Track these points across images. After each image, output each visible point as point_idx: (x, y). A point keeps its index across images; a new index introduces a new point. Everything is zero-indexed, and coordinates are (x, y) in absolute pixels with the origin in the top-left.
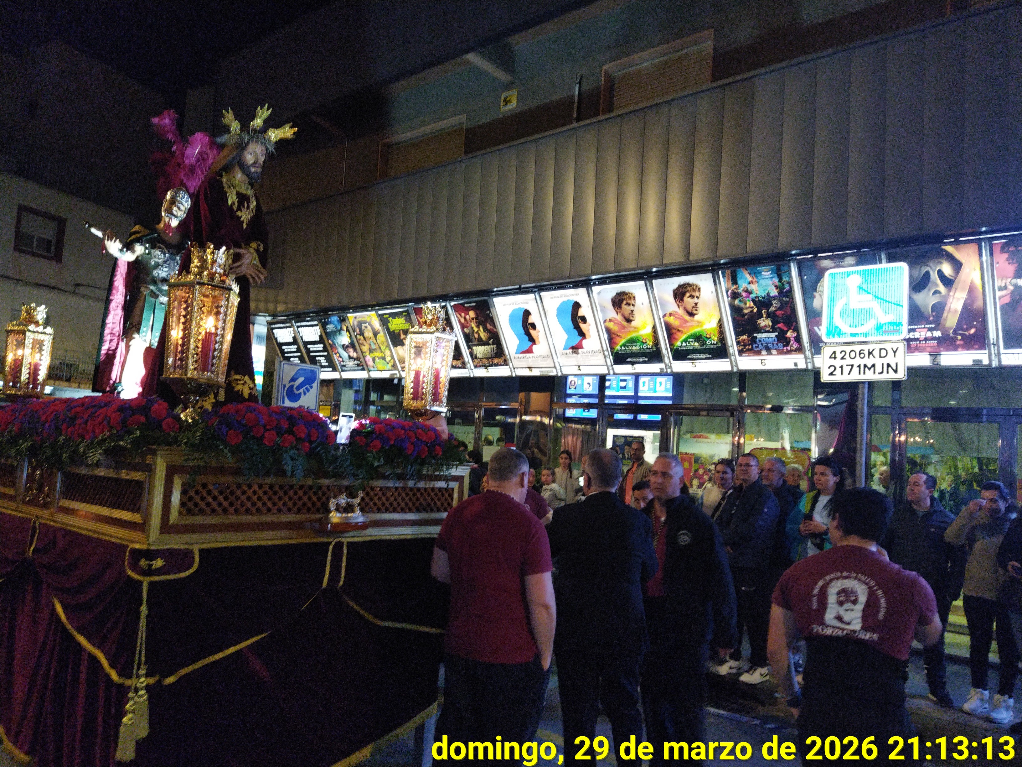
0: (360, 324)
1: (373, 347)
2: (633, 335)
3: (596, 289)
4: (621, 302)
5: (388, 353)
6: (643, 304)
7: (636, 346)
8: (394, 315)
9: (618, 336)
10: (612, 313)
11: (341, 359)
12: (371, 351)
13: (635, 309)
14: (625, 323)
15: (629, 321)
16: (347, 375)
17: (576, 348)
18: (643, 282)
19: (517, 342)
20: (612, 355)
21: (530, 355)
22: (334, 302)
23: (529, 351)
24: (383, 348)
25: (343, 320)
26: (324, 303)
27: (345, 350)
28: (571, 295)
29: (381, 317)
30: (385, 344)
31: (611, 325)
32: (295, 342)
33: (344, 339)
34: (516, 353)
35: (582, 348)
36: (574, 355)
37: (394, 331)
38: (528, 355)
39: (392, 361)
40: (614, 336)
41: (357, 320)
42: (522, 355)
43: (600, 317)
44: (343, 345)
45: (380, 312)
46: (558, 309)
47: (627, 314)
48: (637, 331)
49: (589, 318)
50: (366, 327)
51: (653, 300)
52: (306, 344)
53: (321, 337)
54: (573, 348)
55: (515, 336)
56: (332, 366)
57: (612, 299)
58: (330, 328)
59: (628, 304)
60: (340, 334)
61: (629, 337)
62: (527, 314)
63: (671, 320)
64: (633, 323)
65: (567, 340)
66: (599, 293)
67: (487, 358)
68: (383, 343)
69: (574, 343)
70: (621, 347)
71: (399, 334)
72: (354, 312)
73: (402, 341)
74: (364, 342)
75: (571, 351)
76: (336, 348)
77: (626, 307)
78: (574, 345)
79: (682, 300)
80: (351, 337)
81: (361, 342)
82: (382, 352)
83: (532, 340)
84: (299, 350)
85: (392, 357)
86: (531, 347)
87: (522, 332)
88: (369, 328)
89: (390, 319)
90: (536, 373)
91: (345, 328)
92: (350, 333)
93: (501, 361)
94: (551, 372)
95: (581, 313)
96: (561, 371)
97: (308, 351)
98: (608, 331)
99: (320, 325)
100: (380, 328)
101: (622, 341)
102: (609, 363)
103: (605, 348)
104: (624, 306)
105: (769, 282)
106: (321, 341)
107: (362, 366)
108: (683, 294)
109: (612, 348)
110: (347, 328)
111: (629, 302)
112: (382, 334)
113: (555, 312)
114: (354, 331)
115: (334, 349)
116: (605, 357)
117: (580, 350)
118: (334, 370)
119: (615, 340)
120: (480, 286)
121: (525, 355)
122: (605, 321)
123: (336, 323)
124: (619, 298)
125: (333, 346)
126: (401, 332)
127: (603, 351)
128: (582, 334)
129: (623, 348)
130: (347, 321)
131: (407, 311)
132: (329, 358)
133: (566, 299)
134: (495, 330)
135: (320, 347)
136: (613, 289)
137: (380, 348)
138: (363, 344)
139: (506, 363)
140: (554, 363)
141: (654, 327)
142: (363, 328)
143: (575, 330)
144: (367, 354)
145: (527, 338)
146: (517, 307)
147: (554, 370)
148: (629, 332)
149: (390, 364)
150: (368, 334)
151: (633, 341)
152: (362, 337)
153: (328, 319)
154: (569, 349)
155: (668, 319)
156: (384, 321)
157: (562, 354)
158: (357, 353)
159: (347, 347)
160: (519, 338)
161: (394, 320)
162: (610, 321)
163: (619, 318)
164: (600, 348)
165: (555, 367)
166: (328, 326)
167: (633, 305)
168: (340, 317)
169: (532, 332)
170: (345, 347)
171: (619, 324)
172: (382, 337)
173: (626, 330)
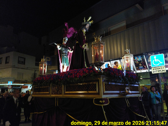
15: (117, 66)
18: (119, 60)
43: (112, 66)
51: (121, 63)
95: (109, 65)
105: (140, 58)
111: (117, 63)
162: (114, 66)
169: (101, 69)
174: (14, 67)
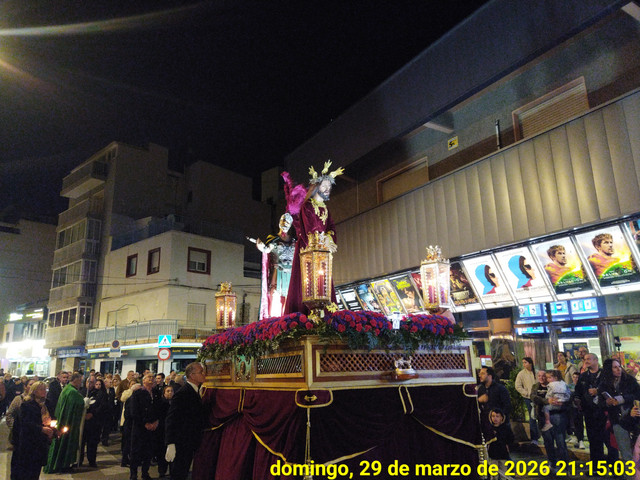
0: (379, 287)
1: (389, 300)
2: (568, 273)
3: (534, 247)
5: (398, 303)
6: (571, 252)
7: (571, 280)
8: (399, 280)
9: (556, 275)
12: (387, 303)
13: (566, 256)
14: (560, 266)
15: (562, 264)
17: (526, 287)
18: (568, 238)
19: (484, 287)
20: (554, 288)
21: (493, 294)
22: (362, 276)
23: (493, 292)
24: (394, 300)
27: (371, 304)
29: (391, 282)
30: (396, 298)
31: (549, 268)
32: (341, 302)
34: (484, 294)
35: (531, 286)
36: (526, 291)
40: (553, 275)
42: (488, 295)
44: (370, 301)
45: (390, 279)
47: (560, 260)
48: (570, 270)
49: (533, 266)
50: (383, 289)
51: (578, 249)
52: (348, 303)
54: (524, 286)
57: (548, 252)
59: (560, 253)
61: (565, 275)
62: (487, 268)
63: (594, 260)
64: (566, 266)
66: (537, 249)
67: (464, 300)
68: (394, 297)
69: (524, 283)
70: (560, 282)
71: (404, 291)
72: (375, 281)
73: (406, 294)
77: (559, 255)
79: (600, 245)
81: (380, 298)
82: (394, 303)
83: (494, 285)
84: (343, 307)
86: (493, 289)
87: (485, 279)
88: (385, 289)
90: (499, 305)
93: (473, 300)
94: (510, 304)
95: (526, 263)
96: (518, 302)
97: (349, 307)
98: (548, 272)
100: (391, 289)
101: (561, 278)
102: (553, 294)
104: (557, 254)
108: (600, 242)
109: (553, 283)
114: (376, 292)
116: (549, 290)
117: (529, 288)
119: (554, 278)
121: (490, 295)
122: (545, 266)
124: (552, 250)
126: (405, 289)
127: (547, 286)
128: (529, 277)
129: (562, 283)
131: (407, 276)
134: (467, 281)
136: (546, 246)
138: (382, 299)
139: (477, 301)
140: (512, 298)
141: (582, 266)
142: (381, 289)
143: (524, 275)
144: (385, 305)
145: (489, 283)
146: (480, 264)
147: (512, 302)
148: (564, 271)
149: (400, 310)
150: (385, 292)
152: (381, 295)
154: (521, 287)
155: (591, 259)
156: (393, 284)
157: (517, 291)
158: (379, 305)
159: (373, 302)
160: (484, 284)
161: (399, 283)
162: (548, 265)
163: (555, 263)
164: (544, 284)
167: (564, 253)
169: (492, 279)
171: (556, 267)
172: (394, 293)
173: (561, 270)
174: (175, 283)
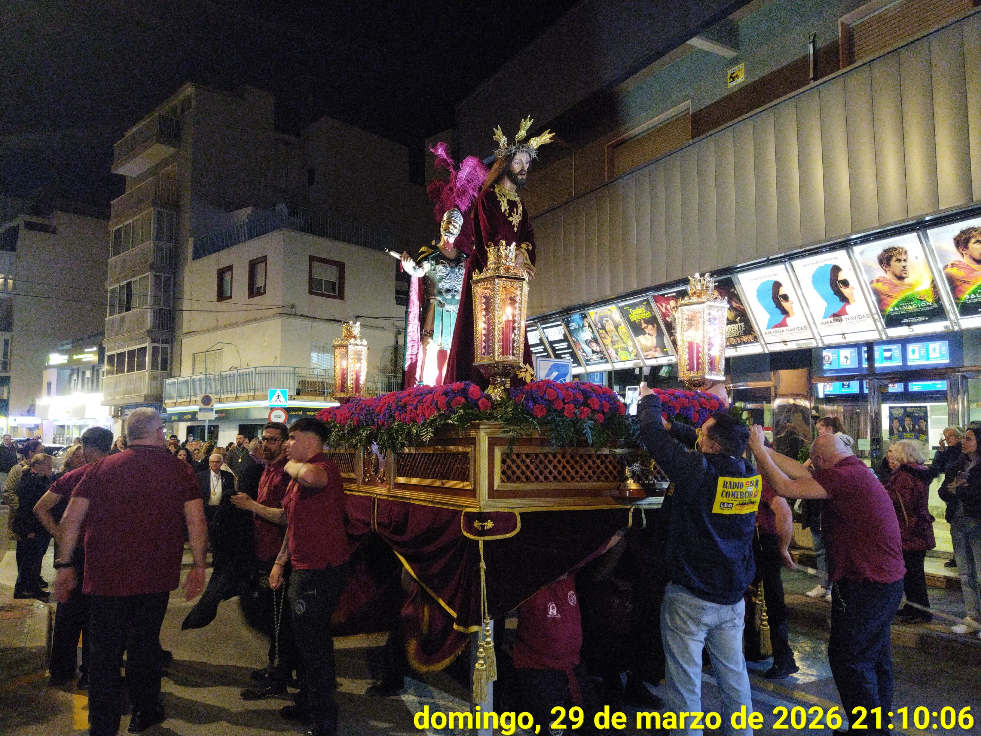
0: (601, 318)
1: (615, 339)
2: (908, 293)
3: (857, 249)
4: (889, 259)
5: (630, 343)
6: (916, 258)
7: (911, 305)
8: (634, 306)
9: (889, 296)
10: (879, 272)
11: (585, 354)
12: (613, 343)
13: (908, 264)
14: (896, 282)
15: (901, 278)
16: (590, 369)
17: (837, 316)
18: (914, 234)
19: (768, 316)
20: (883, 318)
21: (784, 328)
22: (575, 301)
23: (783, 324)
24: (625, 339)
25: (584, 317)
26: (566, 304)
27: (588, 345)
28: (828, 260)
29: (621, 308)
30: (627, 335)
31: (879, 286)
32: (541, 343)
33: (586, 335)
34: (768, 328)
35: (846, 314)
36: (837, 323)
37: (634, 321)
38: (781, 329)
39: (635, 351)
40: (883, 297)
41: (598, 315)
42: (774, 330)
43: (865, 278)
44: (586, 341)
45: (620, 305)
46: (813, 277)
47: (898, 272)
48: (912, 289)
49: (853, 281)
50: (607, 321)
51: (929, 253)
52: (551, 343)
53: (565, 335)
54: (835, 315)
55: (764, 311)
56: (576, 361)
57: (878, 258)
58: (573, 326)
59: (899, 260)
60: (583, 331)
61: (903, 296)
62: (777, 285)
63: (954, 271)
64: (906, 281)
65: (826, 308)
66: (861, 253)
67: (735, 337)
68: (625, 334)
69: (836, 310)
70: (894, 308)
71: (640, 323)
72: (595, 308)
73: (643, 329)
74: (606, 335)
75: (832, 319)
76: (580, 344)
77: (896, 263)
78: (835, 312)
79: (966, 247)
80: (593, 332)
81: (603, 335)
82: (624, 343)
83: (785, 312)
84: (545, 350)
85: (635, 347)
86: (784, 320)
87: (773, 305)
88: (610, 321)
89: (630, 310)
90: (792, 346)
91: (587, 324)
92: (592, 329)
93: (751, 338)
94: (809, 343)
95: (842, 276)
96: (822, 342)
97: (554, 350)
98: (877, 292)
99: (563, 324)
100: (621, 320)
101: (895, 302)
102: (880, 327)
103: (874, 311)
104: (893, 263)
106: (565, 339)
107: (604, 359)
108: (967, 241)
109: (882, 311)
110: (589, 323)
111: (900, 257)
112: (623, 325)
113: (811, 279)
114: (596, 326)
115: (578, 345)
116: (875, 320)
117: (843, 317)
118: (579, 364)
119: (885, 301)
120: (722, 266)
121: (777, 329)
122: (872, 282)
123: (578, 320)
124: (886, 255)
125: (576, 343)
126: (642, 321)
127: (872, 315)
128: (844, 299)
129: (896, 309)
130: (589, 317)
131: (647, 300)
132: (573, 355)
133: (822, 264)
134: (742, 307)
135: (564, 345)
137: (622, 339)
138: (605, 338)
139: (756, 339)
140: (813, 334)
141: (933, 282)
142: (604, 322)
143: (835, 296)
144: (610, 346)
145: (779, 311)
146: (765, 280)
147: (813, 341)
148: (902, 290)
149: (633, 354)
150: (610, 327)
151: (908, 300)
152: (603, 331)
153: (570, 317)
154: (830, 317)
155: (950, 270)
156: (624, 313)
157: (822, 323)
158: (600, 346)
159: (590, 341)
160: (769, 313)
161: (634, 311)
162: (878, 281)
163: (889, 276)
164: (868, 312)
165: (814, 338)
166: (571, 324)
167: (905, 260)
168: (581, 314)
169: (784, 304)
170: (588, 343)
171: (890, 283)
172: (624, 328)
173: (898, 289)
174: (291, 312)
